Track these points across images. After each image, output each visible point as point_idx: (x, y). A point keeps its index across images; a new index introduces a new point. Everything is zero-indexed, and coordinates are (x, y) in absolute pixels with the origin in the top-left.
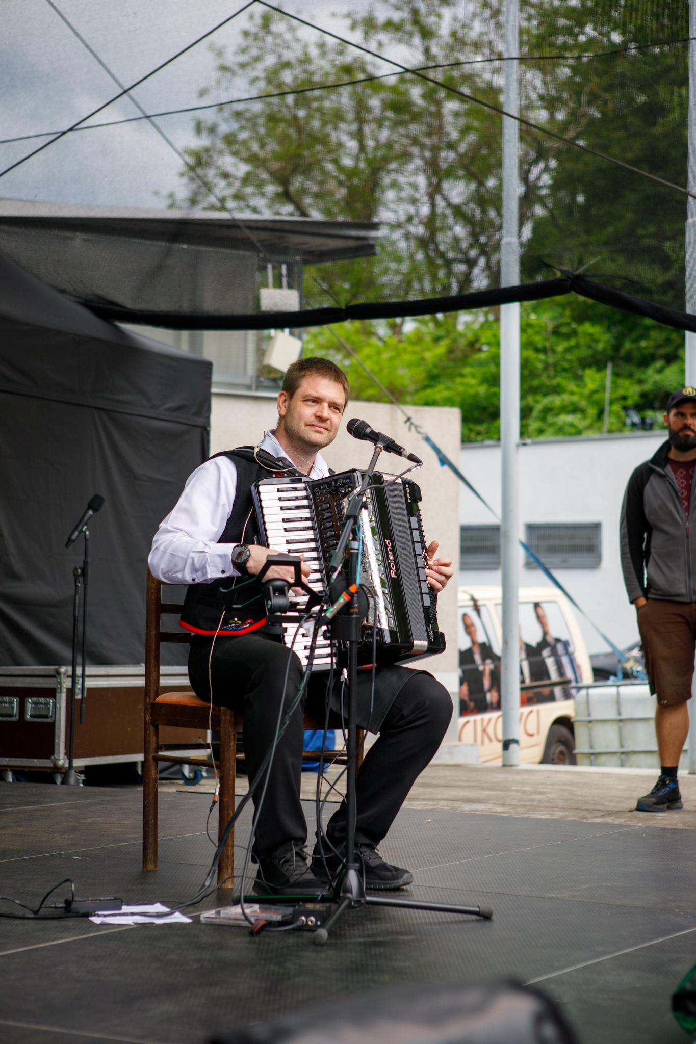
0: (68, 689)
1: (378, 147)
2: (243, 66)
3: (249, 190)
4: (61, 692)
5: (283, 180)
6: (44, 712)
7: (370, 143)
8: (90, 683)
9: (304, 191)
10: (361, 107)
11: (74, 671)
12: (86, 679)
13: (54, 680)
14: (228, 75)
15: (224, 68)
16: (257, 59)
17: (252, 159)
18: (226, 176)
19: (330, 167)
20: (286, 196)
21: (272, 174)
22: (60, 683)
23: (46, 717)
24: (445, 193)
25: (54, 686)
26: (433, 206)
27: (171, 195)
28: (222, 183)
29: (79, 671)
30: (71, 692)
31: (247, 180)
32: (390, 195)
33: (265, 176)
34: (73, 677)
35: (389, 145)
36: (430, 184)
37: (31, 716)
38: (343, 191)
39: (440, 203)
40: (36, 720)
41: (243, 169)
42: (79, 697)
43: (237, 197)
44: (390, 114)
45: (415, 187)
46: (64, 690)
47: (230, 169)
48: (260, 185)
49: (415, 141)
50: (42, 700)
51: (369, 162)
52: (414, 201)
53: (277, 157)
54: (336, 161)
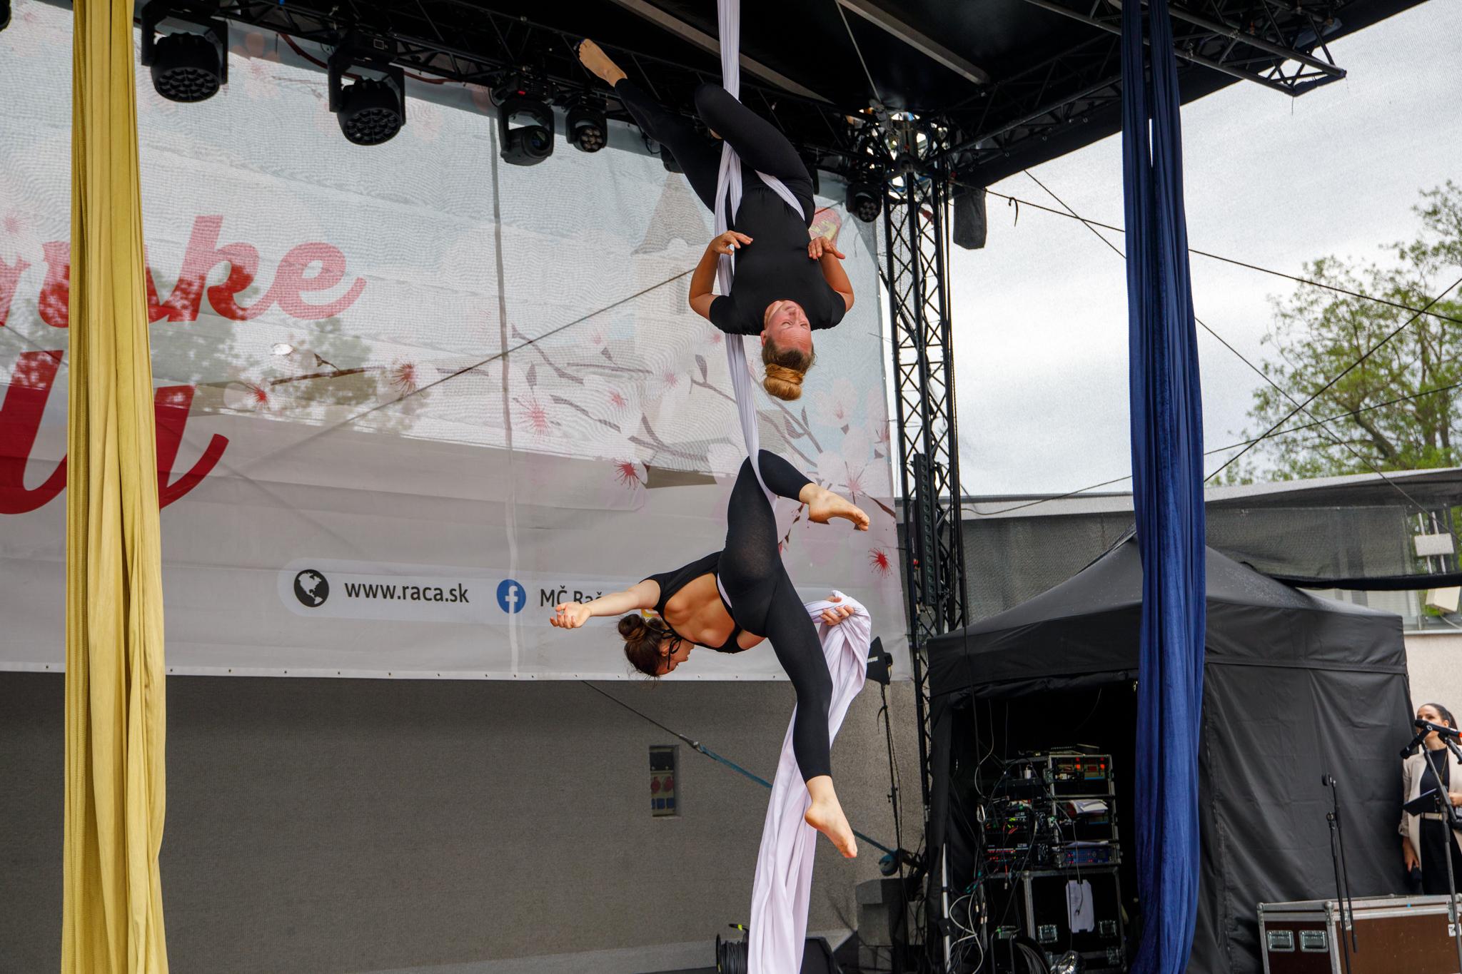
0: (1337, 923)
4: (1331, 925)
6: (1318, 944)
8: (1357, 916)
11: (1341, 905)
12: (1354, 912)
13: (1323, 914)
22: (1329, 916)
23: (1321, 947)
25: (1324, 919)
29: (1346, 905)
30: (1341, 925)
34: (1341, 910)
37: (1306, 947)
40: (1311, 950)
42: (1349, 928)
46: (1334, 923)
50: (1314, 932)
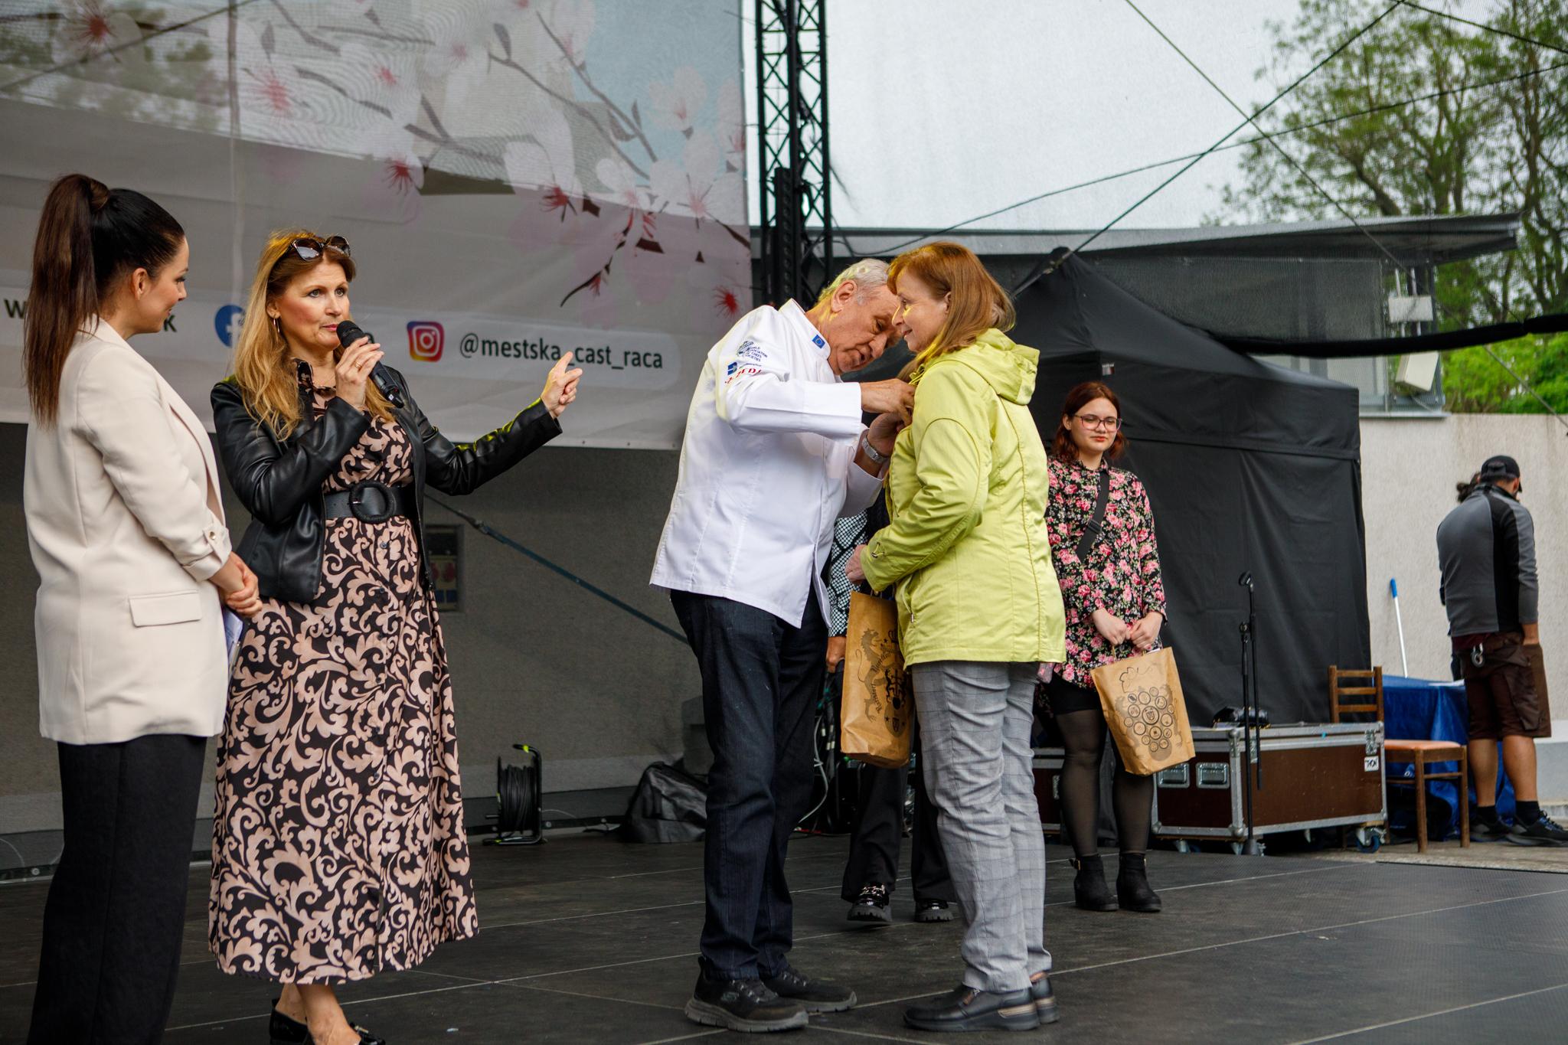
1: (1459, 112)
2: (1302, 40)
3: (1315, 174)
5: (1356, 159)
7: (1452, 106)
9: (1381, 169)
10: (1441, 68)
14: (1287, 51)
15: (1282, 45)
16: (1318, 31)
17: (1318, 139)
18: (1289, 161)
19: (1406, 137)
20: (1360, 175)
21: (1341, 154)
24: (1546, 153)
26: (1533, 170)
27: (1226, 188)
28: (1283, 169)
31: (1311, 162)
32: (1479, 162)
33: (1332, 156)
35: (1477, 106)
36: (1527, 145)
38: (1423, 163)
39: (1542, 166)
41: (1308, 150)
43: (1301, 183)
44: (1475, 72)
45: (1511, 151)
47: (1295, 155)
48: (1328, 166)
49: (1506, 99)
51: (1452, 126)
52: (1510, 166)
53: (1346, 134)
54: (1415, 134)
